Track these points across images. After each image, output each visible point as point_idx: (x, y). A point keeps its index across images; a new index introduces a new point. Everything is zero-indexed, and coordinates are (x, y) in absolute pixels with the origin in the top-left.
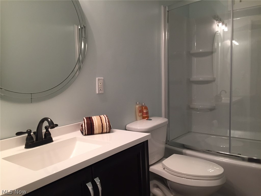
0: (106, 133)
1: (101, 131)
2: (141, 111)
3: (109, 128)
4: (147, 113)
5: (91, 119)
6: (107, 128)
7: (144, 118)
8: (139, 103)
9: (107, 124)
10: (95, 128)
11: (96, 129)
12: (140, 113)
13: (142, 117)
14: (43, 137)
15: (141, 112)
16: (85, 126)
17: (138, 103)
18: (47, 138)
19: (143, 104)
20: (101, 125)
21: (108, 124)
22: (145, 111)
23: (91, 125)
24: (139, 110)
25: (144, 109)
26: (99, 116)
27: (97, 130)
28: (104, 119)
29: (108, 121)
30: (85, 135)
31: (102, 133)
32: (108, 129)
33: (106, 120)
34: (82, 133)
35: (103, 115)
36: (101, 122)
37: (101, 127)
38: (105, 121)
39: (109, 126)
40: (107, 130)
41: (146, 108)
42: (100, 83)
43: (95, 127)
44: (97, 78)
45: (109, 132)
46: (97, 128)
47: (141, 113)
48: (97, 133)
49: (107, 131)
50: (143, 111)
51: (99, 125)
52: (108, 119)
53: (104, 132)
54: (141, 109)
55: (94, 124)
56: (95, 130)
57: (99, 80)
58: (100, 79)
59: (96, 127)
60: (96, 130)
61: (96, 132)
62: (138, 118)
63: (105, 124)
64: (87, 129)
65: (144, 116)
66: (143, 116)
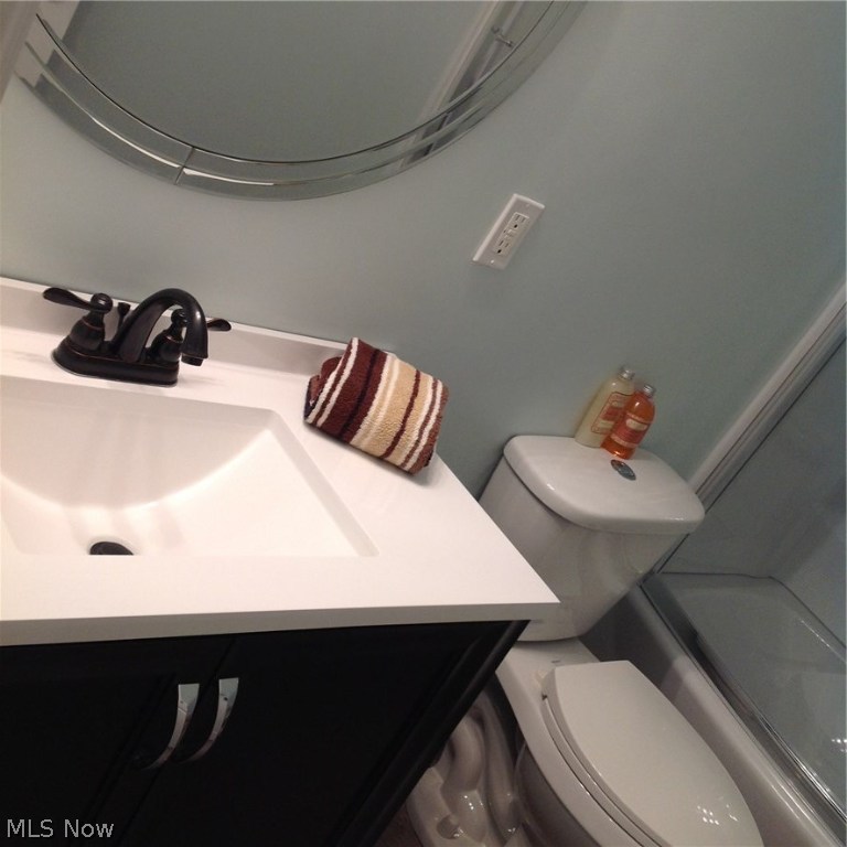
0: (399, 469)
1: (380, 451)
2: (616, 415)
3: (418, 460)
4: (635, 436)
5: (375, 368)
6: (409, 457)
7: (608, 444)
8: (632, 377)
9: (418, 442)
10: (363, 426)
11: (368, 432)
12: (606, 418)
13: (601, 438)
14: (149, 345)
15: (612, 420)
16: (329, 395)
17: (625, 375)
18: (158, 359)
19: (648, 390)
20: (397, 429)
21: (424, 441)
22: (631, 423)
23: (357, 408)
24: (612, 407)
25: (635, 413)
26: (414, 371)
27: (369, 438)
28: (421, 409)
29: (431, 431)
30: (313, 426)
31: (382, 460)
32: (413, 460)
33: (428, 418)
34: (308, 410)
35: (430, 380)
36: (401, 417)
37: (391, 439)
38: (422, 420)
39: (421, 454)
40: (407, 461)
41: (647, 413)
42: (517, 222)
43: (367, 420)
44: (515, 196)
45: (409, 474)
46: (373, 431)
47: (612, 423)
48: (364, 445)
49: (404, 464)
50: (624, 417)
51: (384, 424)
52: (439, 417)
53: (390, 458)
54: (622, 406)
55: (368, 409)
56: (360, 432)
57: (519, 205)
58: (526, 203)
59: (370, 426)
60: (365, 436)
61: (359, 442)
62: (586, 432)
63: (415, 437)
64: (332, 412)
65: (616, 438)
66: (609, 437)
